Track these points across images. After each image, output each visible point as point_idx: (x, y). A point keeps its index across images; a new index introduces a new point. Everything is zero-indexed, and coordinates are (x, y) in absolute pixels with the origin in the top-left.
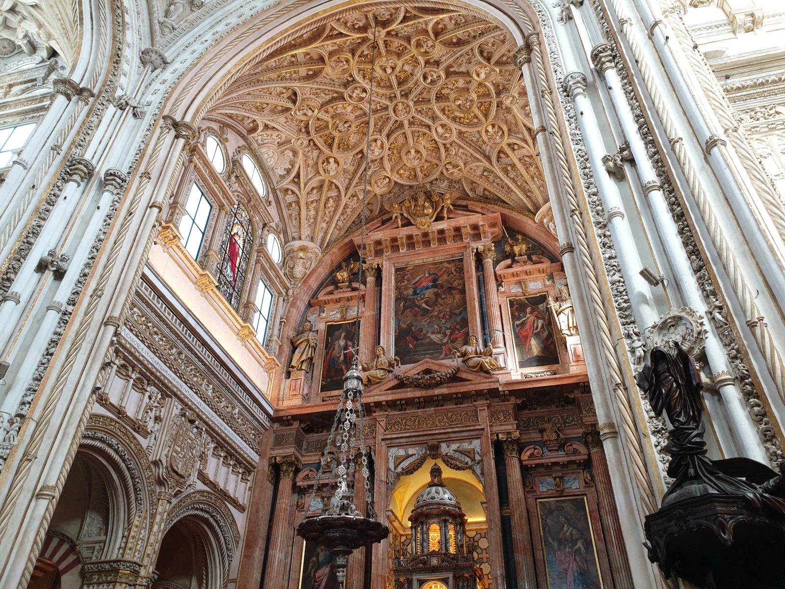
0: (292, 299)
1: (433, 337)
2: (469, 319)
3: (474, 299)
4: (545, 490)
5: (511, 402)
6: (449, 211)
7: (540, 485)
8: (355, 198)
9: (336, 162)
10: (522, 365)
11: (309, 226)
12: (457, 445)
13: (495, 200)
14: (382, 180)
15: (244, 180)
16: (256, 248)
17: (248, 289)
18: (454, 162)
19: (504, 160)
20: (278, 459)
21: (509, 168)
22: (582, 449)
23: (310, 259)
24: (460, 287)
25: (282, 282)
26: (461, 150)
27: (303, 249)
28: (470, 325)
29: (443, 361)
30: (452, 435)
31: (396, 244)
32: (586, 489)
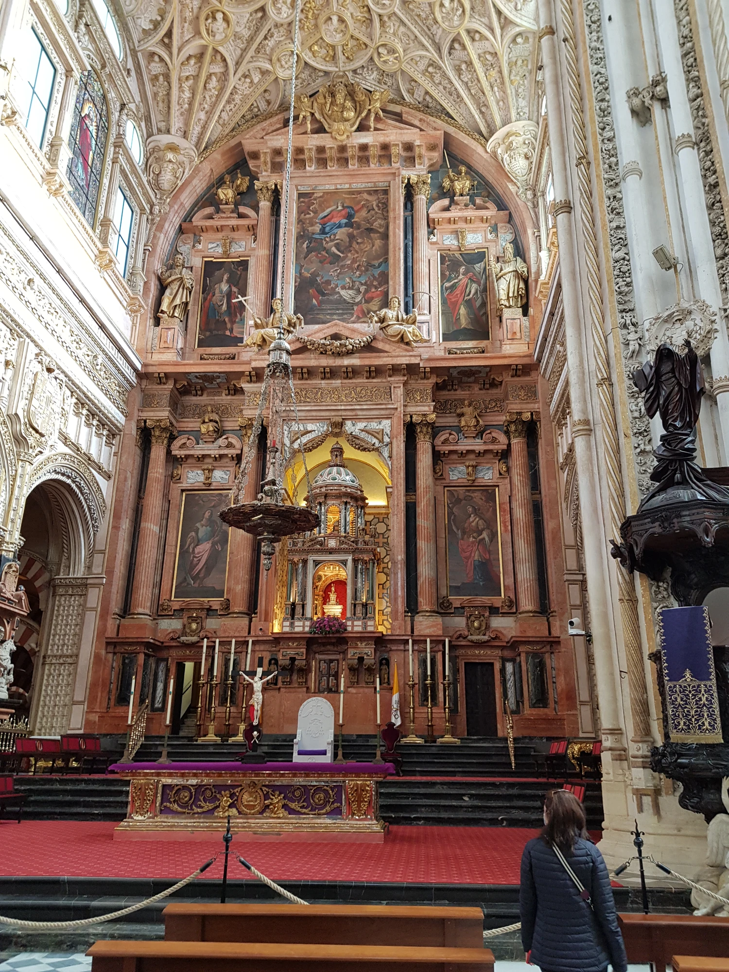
0: (158, 219)
1: (343, 292)
2: (391, 275)
3: (400, 249)
4: (455, 478)
5: (430, 381)
6: (378, 119)
7: (451, 473)
8: (248, 80)
9: (226, 19)
10: (447, 337)
11: (181, 114)
12: (364, 424)
13: (437, 111)
14: (287, 57)
15: (96, 31)
16: (112, 139)
17: (105, 199)
18: (390, 45)
19: (458, 53)
20: (148, 423)
21: (464, 66)
22: (502, 438)
23: (181, 164)
24: (381, 230)
25: (146, 194)
26: (402, 29)
27: (173, 148)
28: (391, 283)
29: (356, 326)
30: (359, 413)
31: (301, 157)
32: (499, 481)
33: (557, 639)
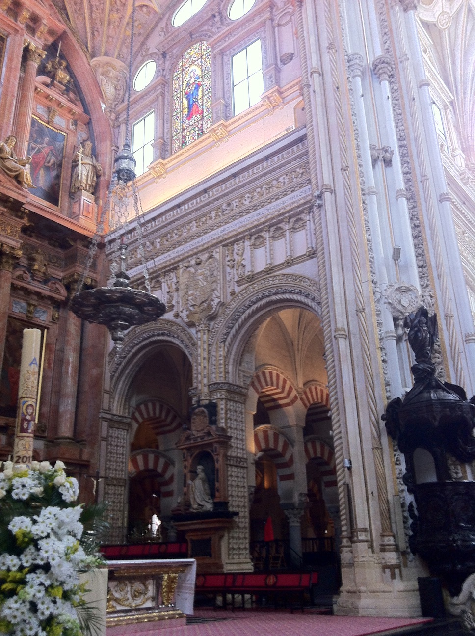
4: (17, 311)
5: (22, 221)
7: (14, 305)
22: (63, 291)
32: (51, 324)
33: (87, 463)
